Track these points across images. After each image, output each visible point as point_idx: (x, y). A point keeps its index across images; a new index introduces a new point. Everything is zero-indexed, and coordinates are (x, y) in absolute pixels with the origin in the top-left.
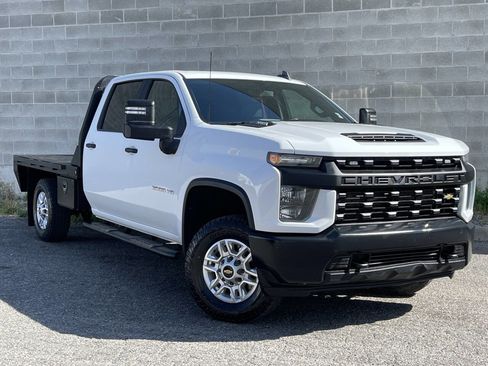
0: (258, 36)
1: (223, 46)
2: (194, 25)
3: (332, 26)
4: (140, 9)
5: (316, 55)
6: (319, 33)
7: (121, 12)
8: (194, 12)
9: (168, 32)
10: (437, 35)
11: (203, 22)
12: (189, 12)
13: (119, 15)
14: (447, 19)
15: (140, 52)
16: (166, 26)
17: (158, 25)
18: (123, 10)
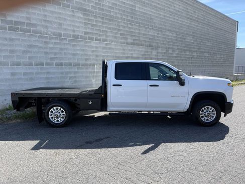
0: (74, 45)
1: (62, 47)
2: (51, 38)
3: (95, 45)
4: (28, 28)
5: (91, 53)
6: (92, 47)
7: (18, 28)
8: (52, 33)
9: (41, 39)
10: (117, 51)
11: (55, 38)
12: (49, 33)
13: (18, 29)
14: (119, 47)
15: (28, 45)
16: (40, 37)
17: (36, 36)
18: (20, 27)
